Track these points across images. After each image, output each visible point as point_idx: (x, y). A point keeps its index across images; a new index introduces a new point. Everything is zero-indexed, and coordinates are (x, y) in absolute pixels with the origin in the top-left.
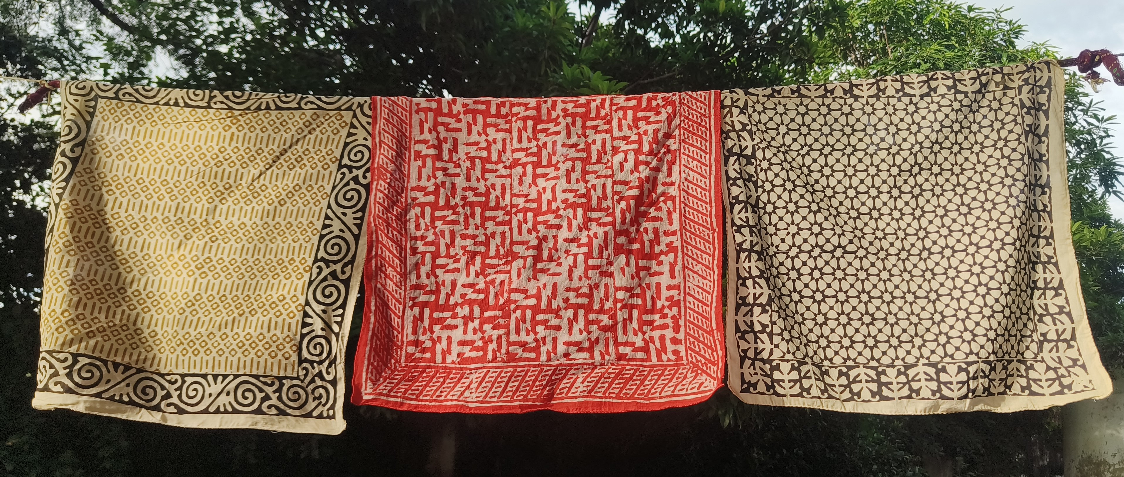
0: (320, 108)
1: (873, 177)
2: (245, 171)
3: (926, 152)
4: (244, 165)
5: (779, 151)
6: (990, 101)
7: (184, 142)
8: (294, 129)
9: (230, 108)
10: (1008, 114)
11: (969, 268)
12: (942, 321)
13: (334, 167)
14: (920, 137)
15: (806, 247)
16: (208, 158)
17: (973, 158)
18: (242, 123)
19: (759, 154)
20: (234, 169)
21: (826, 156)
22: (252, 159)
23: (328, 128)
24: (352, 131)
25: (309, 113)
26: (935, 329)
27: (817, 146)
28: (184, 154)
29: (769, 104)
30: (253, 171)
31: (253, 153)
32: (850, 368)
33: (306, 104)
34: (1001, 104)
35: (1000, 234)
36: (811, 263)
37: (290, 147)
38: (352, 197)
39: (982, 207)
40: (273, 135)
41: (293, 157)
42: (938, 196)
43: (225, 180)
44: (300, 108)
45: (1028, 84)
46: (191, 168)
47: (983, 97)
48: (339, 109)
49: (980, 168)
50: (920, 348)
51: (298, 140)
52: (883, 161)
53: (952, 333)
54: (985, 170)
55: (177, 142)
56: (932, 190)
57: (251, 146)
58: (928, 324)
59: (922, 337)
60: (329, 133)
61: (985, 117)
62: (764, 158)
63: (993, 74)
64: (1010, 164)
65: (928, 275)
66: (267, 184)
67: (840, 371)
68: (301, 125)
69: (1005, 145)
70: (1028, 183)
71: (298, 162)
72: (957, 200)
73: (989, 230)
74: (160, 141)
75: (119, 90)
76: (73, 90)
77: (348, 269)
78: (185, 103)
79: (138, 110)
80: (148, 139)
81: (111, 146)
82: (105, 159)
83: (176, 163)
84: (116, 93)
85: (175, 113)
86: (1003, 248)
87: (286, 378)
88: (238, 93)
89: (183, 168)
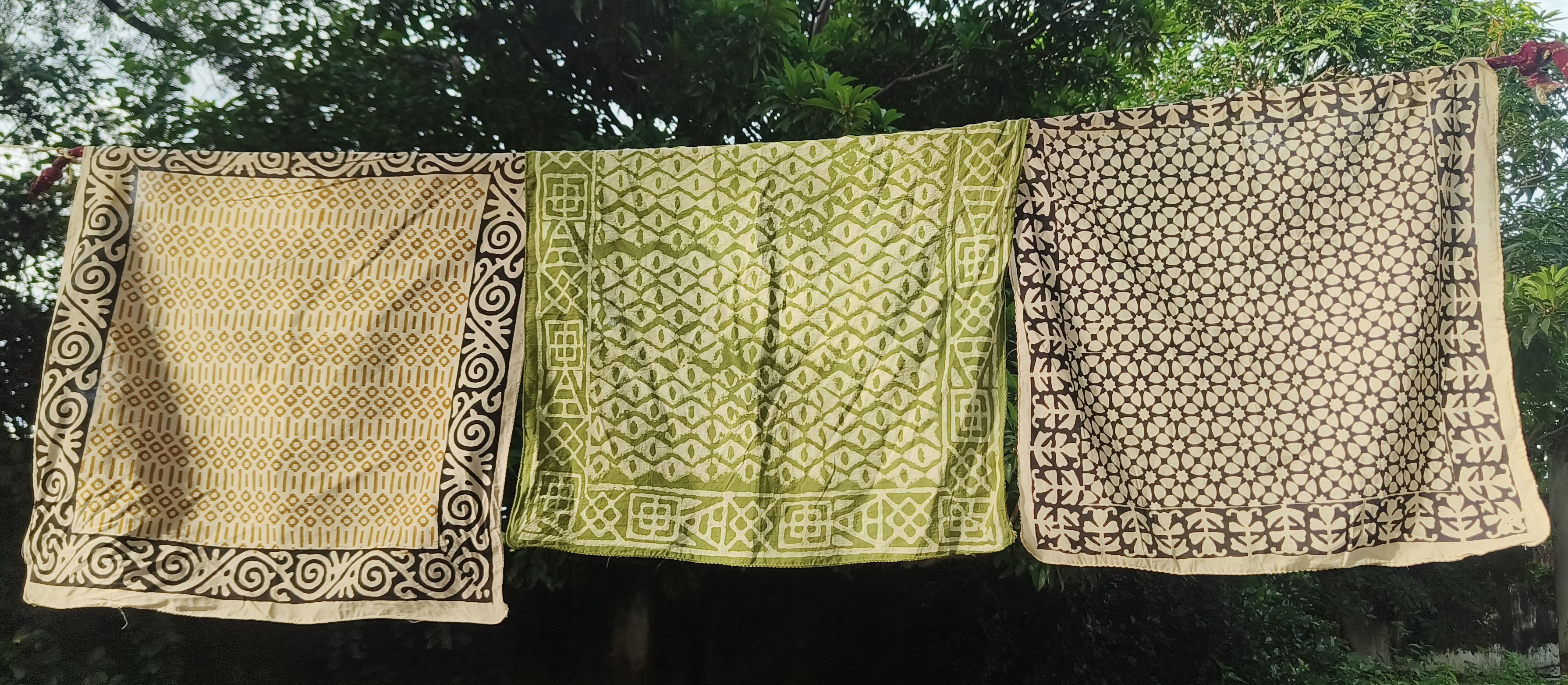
0: (443, 171)
1: (1219, 242)
2: (342, 262)
3: (1297, 203)
4: (340, 254)
5: (1088, 210)
6: (1391, 124)
7: (257, 225)
8: (408, 202)
9: (319, 176)
10: (1415, 142)
11: (1354, 368)
12: (1316, 444)
13: (470, 256)
14: (1288, 183)
15: (1126, 347)
16: (290, 246)
17: (1365, 209)
18: (336, 195)
19: (1060, 215)
20: (326, 259)
21: (1154, 215)
22: (351, 245)
23: (456, 199)
24: (491, 202)
25: (429, 179)
26: (1306, 456)
27: (1141, 200)
28: (257, 242)
29: (1074, 141)
30: (352, 262)
31: (352, 236)
32: (1188, 512)
33: (424, 166)
34: (1406, 128)
35: (1399, 320)
36: (1133, 369)
37: (404, 227)
38: (498, 298)
39: (1375, 279)
40: (379, 211)
41: (409, 242)
42: (1314, 266)
43: (314, 276)
44: (415, 172)
45: (1444, 97)
46: (267, 261)
47: (1381, 117)
48: (469, 171)
49: (1374, 222)
50: (1284, 483)
51: (414, 219)
52: (1234, 219)
53: (1329, 462)
54: (1381, 226)
55: (247, 226)
56: (1306, 257)
57: (349, 227)
58: (1295, 448)
59: (1287, 466)
60: (458, 206)
61: (1383, 147)
62: (1068, 221)
63: (1395, 83)
64: (1416, 218)
65: (1297, 379)
66: (374, 280)
67: (1174, 516)
68: (418, 196)
69: (1410, 189)
70: (1439, 244)
71: (416, 248)
72: (1341, 270)
73: (1384, 313)
74: (224, 225)
75: (166, 157)
76: (104, 161)
77: (497, 399)
78: (257, 171)
79: (193, 183)
80: (207, 224)
81: (160, 236)
82: (157, 256)
83: (247, 256)
84: (162, 162)
85: (243, 186)
86: (1401, 341)
87: (424, 551)
88: (329, 155)
89: (257, 262)
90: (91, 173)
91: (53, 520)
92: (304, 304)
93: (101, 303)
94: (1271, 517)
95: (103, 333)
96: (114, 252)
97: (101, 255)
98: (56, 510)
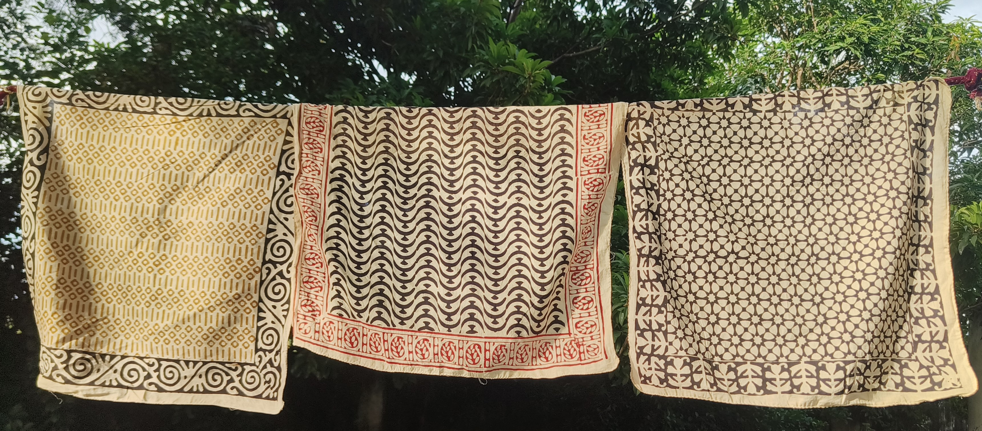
0: (257, 115)
1: (767, 187)
2: (191, 174)
3: (818, 164)
4: (189, 169)
5: (681, 162)
7: (134, 146)
8: (233, 135)
9: (174, 114)
10: (896, 129)
11: (852, 274)
12: (825, 322)
13: (273, 173)
14: (813, 150)
15: (702, 253)
16: (156, 161)
17: (862, 170)
18: (186, 128)
19: (662, 165)
20: (180, 172)
21: (725, 167)
22: (196, 163)
23: (265, 135)
24: (288, 138)
25: (247, 120)
26: (818, 330)
27: (716, 157)
28: (135, 157)
29: (674, 117)
30: (197, 174)
31: (197, 157)
32: (738, 365)
33: (244, 112)
34: (891, 120)
35: (882, 243)
36: (706, 268)
37: (230, 152)
38: (292, 203)
39: (868, 217)
40: (215, 141)
41: (234, 162)
42: (828, 206)
43: (173, 182)
44: (238, 115)
45: (916, 100)
46: (141, 171)
47: (874, 112)
48: (274, 116)
49: (868, 180)
50: (803, 347)
51: (237, 147)
52: (777, 172)
53: (834, 334)
54: (872, 183)
55: (127, 146)
56: (823, 200)
57: (195, 150)
58: (811, 325)
59: (805, 337)
60: (266, 139)
61: (875, 131)
62: (666, 169)
63: (884, 91)
64: (895, 178)
65: (815, 279)
66: (211, 186)
67: (729, 367)
68: (240, 132)
69: (892, 160)
70: (910, 195)
71: (238, 166)
72: (845, 209)
73: (872, 239)
74: (112, 144)
75: (72, 96)
76: (31, 97)
78: (133, 108)
80: (101, 143)
81: (70, 149)
82: (68, 163)
83: (128, 166)
84: (70, 99)
85: (124, 118)
86: (883, 256)
88: (181, 100)
89: (135, 171)
92: (166, 201)
93: (33, 195)
94: (794, 369)
95: (35, 215)
96: (38, 159)
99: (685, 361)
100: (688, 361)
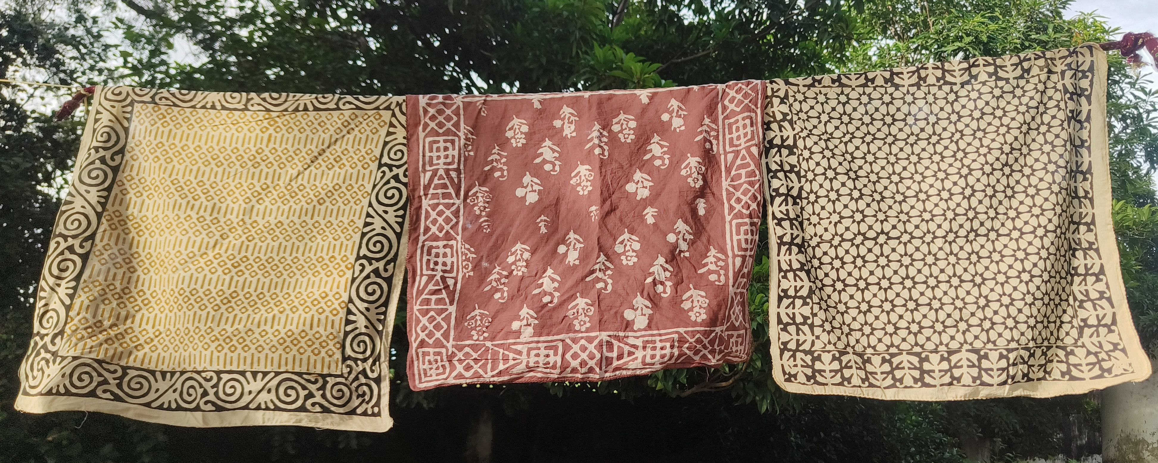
0: (358, 108)
1: (915, 164)
2: (283, 172)
3: (969, 138)
4: (282, 166)
5: (820, 139)
7: (221, 144)
8: (332, 129)
9: (268, 110)
10: (1052, 98)
11: (1013, 253)
12: (987, 305)
13: (374, 166)
15: (848, 235)
16: (246, 159)
18: (280, 124)
19: (800, 143)
20: (272, 170)
21: (868, 144)
22: (290, 160)
23: (367, 128)
24: (392, 130)
25: (347, 113)
26: (980, 314)
27: (858, 134)
28: (221, 156)
29: (810, 94)
30: (291, 171)
31: (291, 153)
32: (893, 355)
33: (344, 105)
34: (1045, 87)
35: (1043, 221)
36: (853, 251)
37: (328, 147)
38: (393, 195)
39: (1025, 192)
40: (311, 136)
41: (332, 158)
43: (263, 181)
44: (338, 109)
45: (1070, 68)
46: (228, 170)
47: (1027, 81)
48: (377, 108)
50: (964, 333)
51: (336, 141)
52: (924, 149)
53: (996, 319)
54: (1029, 154)
55: (214, 145)
57: (289, 147)
58: (972, 308)
59: (966, 322)
60: (368, 132)
61: (1031, 99)
62: (805, 148)
63: (1036, 58)
64: (1053, 150)
65: (974, 258)
66: (305, 184)
67: (883, 358)
68: (340, 125)
69: (1048, 131)
70: (1069, 169)
71: (337, 162)
73: (1032, 215)
74: (197, 143)
75: (156, 94)
76: (110, 96)
77: (390, 267)
78: (222, 106)
79: (175, 113)
80: (184, 142)
81: (147, 149)
82: (144, 164)
83: (213, 165)
84: (153, 98)
85: (212, 116)
86: (1045, 235)
87: (330, 375)
88: (275, 95)
89: (220, 170)
90: (100, 104)
91: (44, 347)
92: (254, 200)
93: (99, 194)
94: (954, 359)
95: (99, 215)
96: (113, 159)
97: (103, 160)
98: (48, 339)
99: (834, 355)
100: (837, 355)
